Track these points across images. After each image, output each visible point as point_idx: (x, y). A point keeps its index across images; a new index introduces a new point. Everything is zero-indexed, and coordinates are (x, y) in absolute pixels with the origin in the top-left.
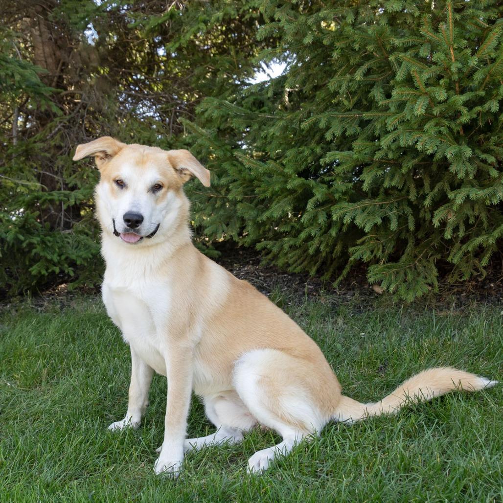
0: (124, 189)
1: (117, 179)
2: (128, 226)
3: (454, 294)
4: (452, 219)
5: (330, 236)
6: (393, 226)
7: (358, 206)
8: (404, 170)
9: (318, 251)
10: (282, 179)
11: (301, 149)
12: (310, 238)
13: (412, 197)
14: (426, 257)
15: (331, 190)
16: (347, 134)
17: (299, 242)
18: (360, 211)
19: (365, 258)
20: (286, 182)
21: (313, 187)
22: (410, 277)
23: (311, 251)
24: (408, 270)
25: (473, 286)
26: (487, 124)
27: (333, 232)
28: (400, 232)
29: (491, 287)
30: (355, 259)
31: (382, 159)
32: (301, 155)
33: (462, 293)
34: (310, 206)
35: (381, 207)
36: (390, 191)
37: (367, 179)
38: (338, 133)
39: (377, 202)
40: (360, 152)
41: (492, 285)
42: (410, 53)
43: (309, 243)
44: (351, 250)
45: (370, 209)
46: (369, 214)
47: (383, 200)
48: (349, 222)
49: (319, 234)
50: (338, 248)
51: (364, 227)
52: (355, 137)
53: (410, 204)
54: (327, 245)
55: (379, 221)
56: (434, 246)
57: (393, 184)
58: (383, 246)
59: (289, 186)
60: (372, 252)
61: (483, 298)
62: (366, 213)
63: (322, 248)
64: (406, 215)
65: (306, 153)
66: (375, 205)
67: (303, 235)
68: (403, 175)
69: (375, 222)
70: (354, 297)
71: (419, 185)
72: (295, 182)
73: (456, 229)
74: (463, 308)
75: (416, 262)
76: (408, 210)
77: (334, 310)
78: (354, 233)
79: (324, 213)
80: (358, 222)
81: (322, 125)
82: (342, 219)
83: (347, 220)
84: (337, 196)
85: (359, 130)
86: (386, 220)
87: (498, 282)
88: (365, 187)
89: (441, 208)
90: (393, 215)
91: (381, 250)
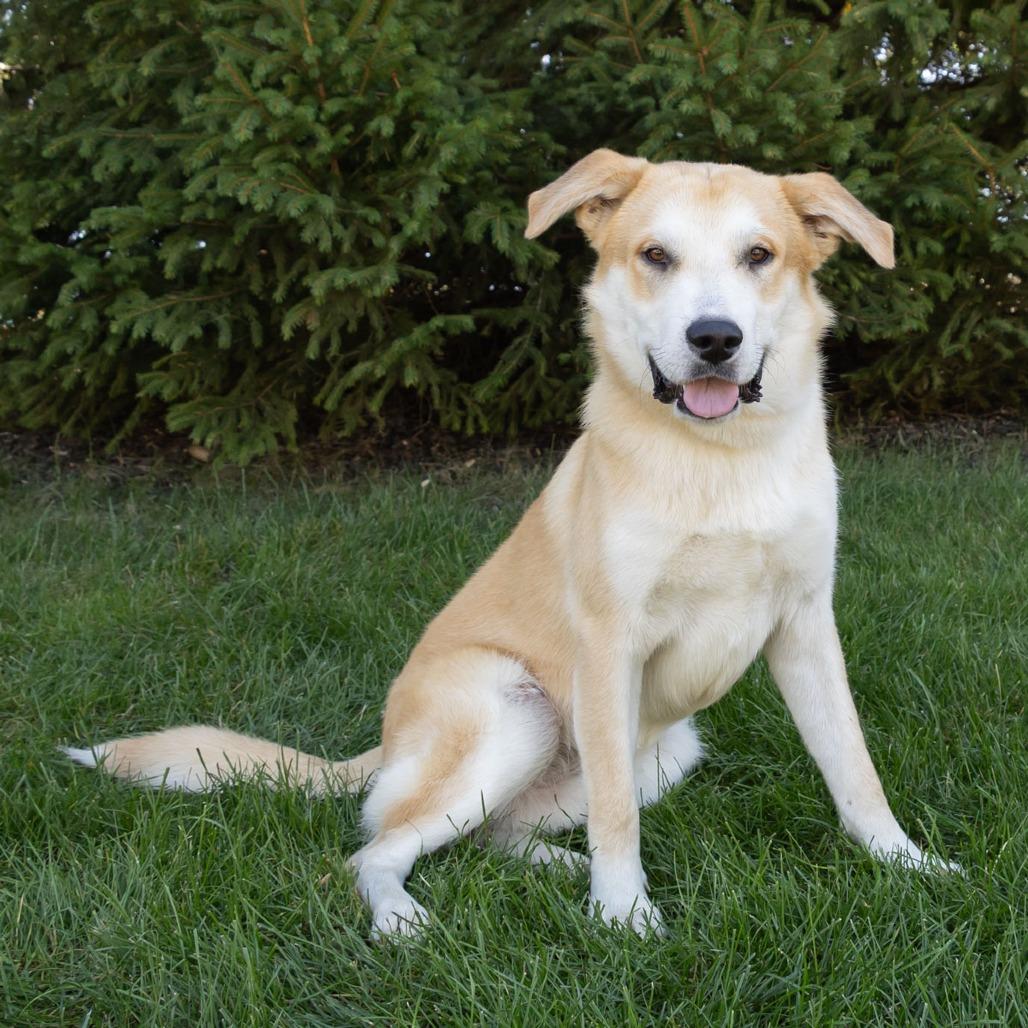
0: (670, 269)
1: (647, 246)
2: (703, 357)
3: (340, 459)
4: (313, 324)
5: (104, 355)
6: (224, 340)
7: (160, 305)
8: (237, 240)
9: (79, 384)
10: (8, 244)
11: (43, 183)
12: (64, 359)
13: (255, 287)
14: (278, 389)
15: (108, 267)
16: (134, 169)
17: (40, 370)
18: (161, 314)
19: (167, 394)
20: (15, 250)
21: (72, 262)
22: (246, 422)
23: (67, 384)
24: (244, 412)
25: (373, 445)
26: (382, 158)
27: (110, 348)
28: (234, 347)
29: (404, 447)
30: (147, 395)
31: (197, 219)
32: (41, 196)
33: (354, 456)
34: (66, 296)
35: (201, 305)
36: (217, 278)
37: (171, 256)
38: (116, 167)
39: (193, 296)
40: (155, 208)
41: (405, 443)
42: (238, 31)
43: (62, 370)
44: (141, 377)
45: (181, 310)
46: (178, 320)
47: (205, 293)
48: (143, 335)
49: (81, 351)
50: (121, 378)
51: (171, 343)
52: (147, 177)
53: (253, 300)
54: (98, 372)
55: (197, 331)
56: (295, 374)
57: (219, 264)
58: (202, 373)
59: (23, 258)
60: (181, 383)
61: (389, 463)
62: (172, 318)
63: (88, 379)
64: (246, 319)
65: (54, 190)
66: (189, 303)
67: (49, 355)
68: (236, 248)
69: (191, 333)
70: (153, 468)
71: (267, 265)
72: (34, 252)
73: (325, 345)
74: (356, 479)
75: (259, 398)
76: (250, 311)
77: (117, 490)
78: (148, 352)
79: (93, 312)
80: (159, 334)
81: (85, 151)
82: (128, 332)
83: (139, 331)
84: (119, 279)
85: (156, 161)
86: (211, 330)
87: (415, 439)
88: (169, 272)
89: (299, 305)
90: (222, 320)
91: (196, 381)
